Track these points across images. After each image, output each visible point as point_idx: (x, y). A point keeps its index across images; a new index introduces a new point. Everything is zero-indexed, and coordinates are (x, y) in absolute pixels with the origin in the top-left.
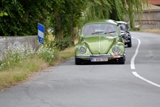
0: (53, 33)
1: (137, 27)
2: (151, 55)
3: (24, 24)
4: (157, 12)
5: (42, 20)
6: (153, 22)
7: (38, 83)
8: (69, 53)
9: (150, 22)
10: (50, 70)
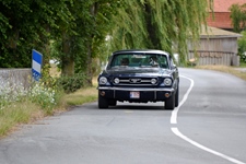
0: (58, 66)
1: (192, 60)
2: (206, 103)
3: (11, 51)
4: (222, 39)
5: (40, 44)
6: (217, 55)
7: (25, 140)
8: (81, 96)
10: (46, 122)
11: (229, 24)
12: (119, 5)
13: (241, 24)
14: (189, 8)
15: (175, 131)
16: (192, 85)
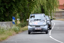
0: (19, 20)
2: (58, 29)
4: (62, 12)
5: (14, 15)
6: (61, 16)
7: (11, 40)
9: (59, 16)
10: (16, 35)
12: (35, 4)
14: (53, 4)
15: (50, 37)
16: (54, 24)
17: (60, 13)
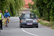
11: (28, 7)
12: (5, 4)
13: (31, 7)
14: (20, 4)
17: (26, 11)
